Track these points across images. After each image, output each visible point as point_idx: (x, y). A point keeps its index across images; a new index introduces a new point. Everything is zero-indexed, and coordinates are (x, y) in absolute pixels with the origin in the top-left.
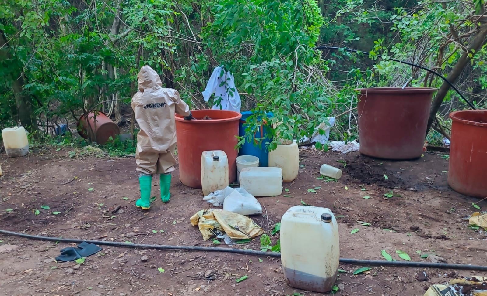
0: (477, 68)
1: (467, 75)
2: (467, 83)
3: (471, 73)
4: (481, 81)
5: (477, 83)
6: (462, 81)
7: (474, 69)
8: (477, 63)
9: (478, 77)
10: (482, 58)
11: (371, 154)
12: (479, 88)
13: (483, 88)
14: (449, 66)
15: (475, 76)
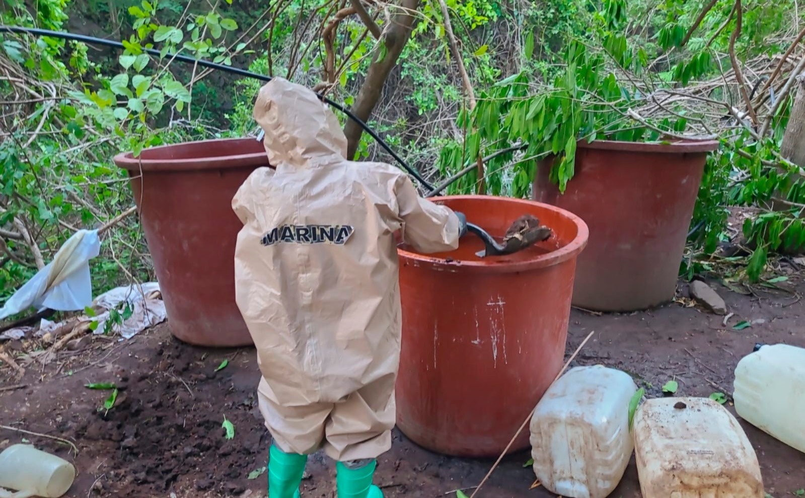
0: (407, 76)
1: (394, 89)
2: (395, 104)
3: (399, 85)
4: (416, 99)
5: (411, 102)
6: (386, 102)
7: (402, 77)
8: (406, 65)
9: (409, 91)
10: (411, 56)
11: (194, 339)
12: (415, 112)
13: (420, 113)
14: (362, 73)
15: (406, 90)
